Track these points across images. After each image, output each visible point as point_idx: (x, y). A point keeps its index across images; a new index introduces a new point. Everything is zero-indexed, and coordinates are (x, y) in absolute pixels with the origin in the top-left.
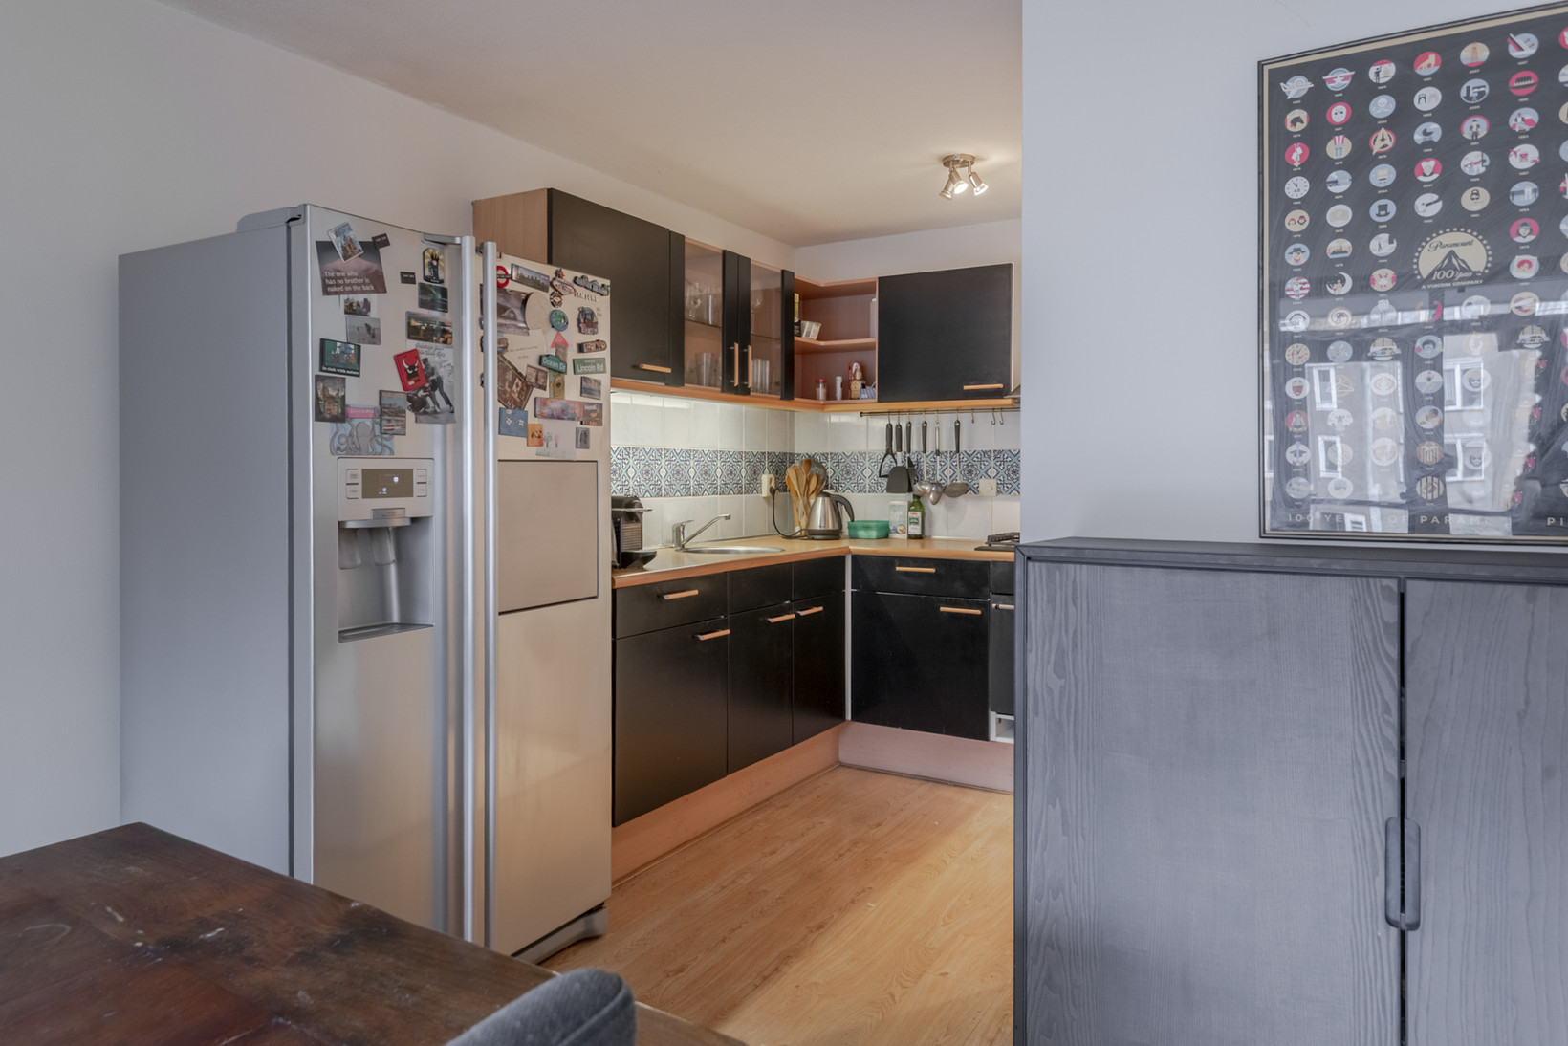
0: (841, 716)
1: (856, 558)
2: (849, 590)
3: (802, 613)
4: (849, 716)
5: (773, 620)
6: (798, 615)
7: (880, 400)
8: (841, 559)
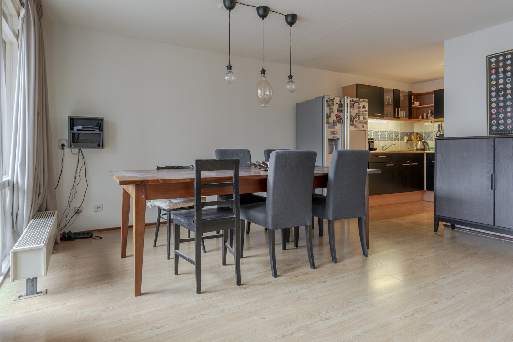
0: (423, 189)
1: (427, 154)
2: (425, 161)
3: (412, 164)
4: (425, 190)
5: (404, 164)
6: (410, 165)
7: (435, 118)
8: (423, 154)
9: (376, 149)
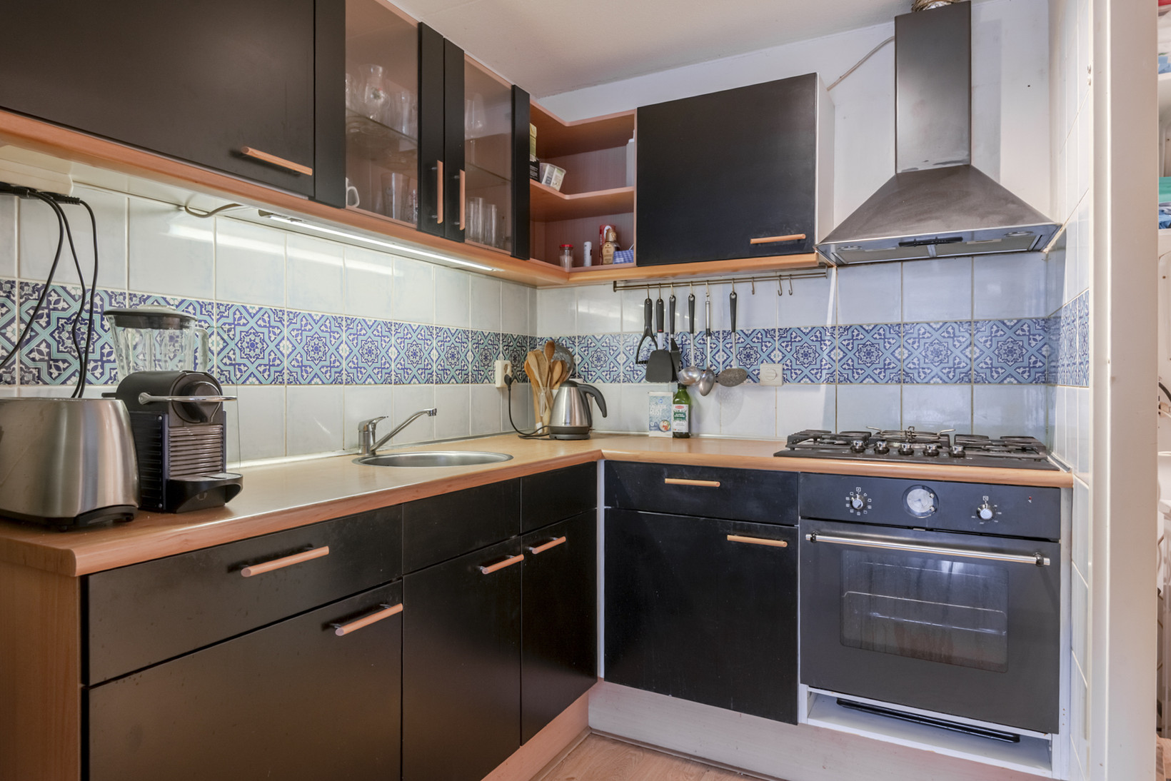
0: (591, 671)
1: (611, 465)
2: (601, 508)
3: (536, 551)
4: (601, 673)
5: (487, 570)
6: (528, 554)
7: (641, 263)
8: (592, 466)
9: (231, 489)
